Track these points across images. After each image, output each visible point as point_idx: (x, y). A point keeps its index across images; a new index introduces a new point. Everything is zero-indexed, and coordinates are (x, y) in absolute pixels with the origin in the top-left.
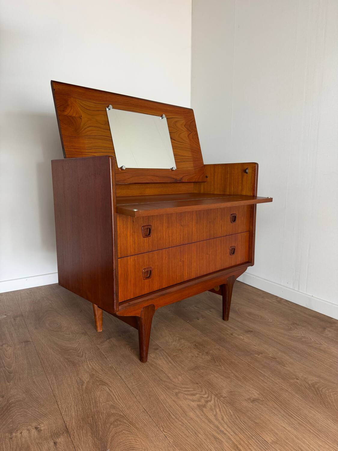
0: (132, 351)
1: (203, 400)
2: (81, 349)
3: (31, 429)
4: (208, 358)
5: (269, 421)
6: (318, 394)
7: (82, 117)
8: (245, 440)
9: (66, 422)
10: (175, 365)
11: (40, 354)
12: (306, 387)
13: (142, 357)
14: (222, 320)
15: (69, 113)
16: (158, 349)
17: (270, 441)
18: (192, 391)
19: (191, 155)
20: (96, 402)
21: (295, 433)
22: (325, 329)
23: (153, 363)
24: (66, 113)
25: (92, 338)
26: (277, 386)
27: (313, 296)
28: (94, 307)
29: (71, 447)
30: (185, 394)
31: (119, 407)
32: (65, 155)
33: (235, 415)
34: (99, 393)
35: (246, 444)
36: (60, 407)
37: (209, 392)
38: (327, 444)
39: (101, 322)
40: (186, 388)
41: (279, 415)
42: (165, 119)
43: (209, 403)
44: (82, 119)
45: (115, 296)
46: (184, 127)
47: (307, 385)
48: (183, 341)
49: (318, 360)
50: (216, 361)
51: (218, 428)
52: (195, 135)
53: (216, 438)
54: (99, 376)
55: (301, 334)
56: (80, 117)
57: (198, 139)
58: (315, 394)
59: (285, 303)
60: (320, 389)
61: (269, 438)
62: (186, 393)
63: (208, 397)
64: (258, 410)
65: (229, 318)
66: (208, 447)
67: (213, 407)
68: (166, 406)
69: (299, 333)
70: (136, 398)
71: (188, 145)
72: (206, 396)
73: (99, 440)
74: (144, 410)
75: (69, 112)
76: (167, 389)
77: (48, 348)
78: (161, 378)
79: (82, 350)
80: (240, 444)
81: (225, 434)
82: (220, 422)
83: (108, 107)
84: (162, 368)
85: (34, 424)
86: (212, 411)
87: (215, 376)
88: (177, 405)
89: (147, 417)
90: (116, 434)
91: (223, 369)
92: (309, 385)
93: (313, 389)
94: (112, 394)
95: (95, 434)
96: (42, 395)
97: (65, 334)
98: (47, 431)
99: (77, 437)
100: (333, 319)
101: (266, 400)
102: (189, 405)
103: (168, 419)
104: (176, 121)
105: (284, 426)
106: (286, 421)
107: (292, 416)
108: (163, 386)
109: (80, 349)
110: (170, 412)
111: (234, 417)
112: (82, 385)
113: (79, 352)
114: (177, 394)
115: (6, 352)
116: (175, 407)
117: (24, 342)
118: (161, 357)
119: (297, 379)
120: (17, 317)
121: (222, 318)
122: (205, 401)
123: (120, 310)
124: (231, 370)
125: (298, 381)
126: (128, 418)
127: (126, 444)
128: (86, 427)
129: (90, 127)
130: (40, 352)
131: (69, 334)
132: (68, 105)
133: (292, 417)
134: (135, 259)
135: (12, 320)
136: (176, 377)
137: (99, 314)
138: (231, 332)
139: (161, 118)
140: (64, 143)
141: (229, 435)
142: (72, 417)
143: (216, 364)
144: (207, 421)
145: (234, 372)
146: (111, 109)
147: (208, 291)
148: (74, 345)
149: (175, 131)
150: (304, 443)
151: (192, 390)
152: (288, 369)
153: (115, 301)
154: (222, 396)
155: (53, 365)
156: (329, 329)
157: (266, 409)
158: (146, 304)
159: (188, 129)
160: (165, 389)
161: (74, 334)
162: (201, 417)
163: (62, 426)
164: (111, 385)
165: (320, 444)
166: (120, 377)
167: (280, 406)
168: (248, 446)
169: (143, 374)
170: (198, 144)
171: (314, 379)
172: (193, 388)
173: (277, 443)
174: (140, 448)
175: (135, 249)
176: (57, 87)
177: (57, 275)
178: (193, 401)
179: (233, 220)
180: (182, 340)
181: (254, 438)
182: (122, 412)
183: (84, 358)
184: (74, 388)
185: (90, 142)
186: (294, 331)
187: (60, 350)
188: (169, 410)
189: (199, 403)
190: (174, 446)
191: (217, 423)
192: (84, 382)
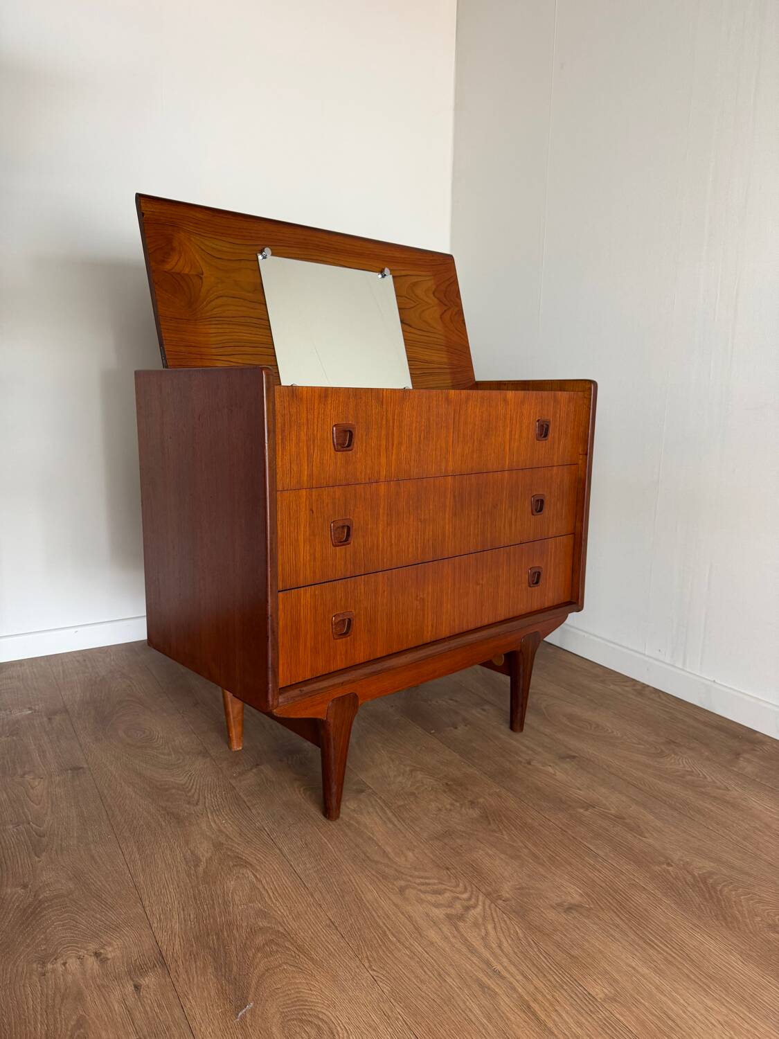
0: (308, 793)
1: (458, 906)
2: (194, 787)
3: (86, 956)
4: (475, 813)
5: (601, 952)
6: (711, 897)
7: (205, 275)
8: (546, 992)
9: (160, 944)
10: (402, 828)
11: (105, 797)
12: (686, 883)
13: (329, 809)
14: (510, 730)
15: (176, 265)
16: (362, 791)
17: (602, 995)
18: (434, 884)
19: (445, 360)
20: (225, 903)
21: (657, 979)
22: (738, 755)
23: (352, 822)
24: (168, 267)
25: (221, 764)
26: (624, 878)
27: (716, 681)
28: (224, 697)
29: (171, 997)
30: (420, 890)
31: (276, 914)
32: (164, 361)
33: (527, 939)
34: (232, 883)
35: (548, 999)
36: (148, 912)
37: (472, 888)
38: (724, 1005)
39: (239, 729)
40: (422, 878)
41: (624, 942)
42: (389, 278)
43: (472, 912)
44: (204, 280)
45: (270, 673)
46: (432, 296)
47: (689, 878)
48: (419, 775)
49: (718, 824)
50: (492, 822)
51: (488, 964)
52: (456, 314)
53: (482, 986)
54: (233, 846)
55: (684, 767)
56: (200, 276)
57: (465, 324)
58: (705, 899)
59: (653, 696)
60: (719, 888)
61: (599, 990)
62: (422, 888)
63: (470, 899)
64: (579, 929)
65: (525, 727)
66: (465, 1003)
67: (480, 920)
68: (378, 916)
69: (679, 764)
70: (312, 896)
71: (440, 337)
72: (465, 896)
73: (232, 984)
74: (328, 922)
75: (175, 263)
76: (381, 878)
77: (123, 784)
78: (369, 855)
79: (197, 791)
80: (535, 1000)
81: (503, 978)
82: (493, 953)
83: (261, 252)
84: (373, 834)
85: (92, 947)
86: (479, 929)
87: (487, 854)
88: (402, 913)
89: (335, 938)
90: (267, 971)
91: (507, 838)
92: (694, 876)
93: (702, 886)
94: (260, 886)
95: (223, 970)
96: (109, 885)
97: (160, 753)
98: (121, 961)
99: (185, 976)
100: (758, 735)
101: (598, 907)
102: (428, 915)
103: (381, 944)
104: (417, 282)
105: (633, 965)
106: (638, 954)
107: (653, 944)
108: (374, 873)
109: (192, 787)
110: (384, 927)
111: (524, 942)
112: (197, 866)
113: (190, 794)
114: (402, 890)
115: (31, 791)
116: (396, 918)
117: (71, 769)
118: (371, 810)
119: (669, 864)
120: (55, 713)
121: (508, 725)
122: (463, 907)
123: (281, 704)
124: (522, 842)
125: (670, 868)
126: (295, 938)
127: (289, 992)
128: (204, 956)
129: (221, 296)
130: (106, 791)
131: (169, 754)
132: (173, 249)
133: (653, 947)
134: (317, 593)
135: (45, 719)
136: (402, 853)
137: (236, 711)
138: (528, 758)
139: (380, 276)
140: (163, 335)
141: (512, 979)
142: (174, 934)
143: (490, 827)
144: (464, 950)
145: (530, 845)
146: (269, 257)
147: (480, 665)
148: (181, 779)
149: (412, 306)
150: (674, 1001)
151: (436, 881)
152: (651, 841)
153: (270, 685)
154: (500, 897)
155: (135, 822)
156: (747, 756)
157: (595, 927)
158: (339, 693)
159: (441, 301)
160: (376, 879)
161: (181, 753)
162: (453, 940)
163: (152, 951)
164: (258, 868)
165: (710, 1003)
166: (278, 851)
167: (627, 922)
168: (551, 1004)
169: (329, 845)
170: (463, 335)
171: (709, 866)
172: (438, 879)
173: (616, 1001)
174: (318, 1003)
175: (314, 572)
176: (149, 208)
177: (144, 621)
178: (437, 906)
179: (536, 510)
180: (419, 772)
181: (565, 987)
182: (282, 926)
183: (200, 807)
184: (178, 872)
185: (220, 331)
186: (669, 759)
187: (148, 789)
188: (384, 924)
189: (449, 911)
190: (392, 1001)
191: (487, 954)
192: (200, 859)
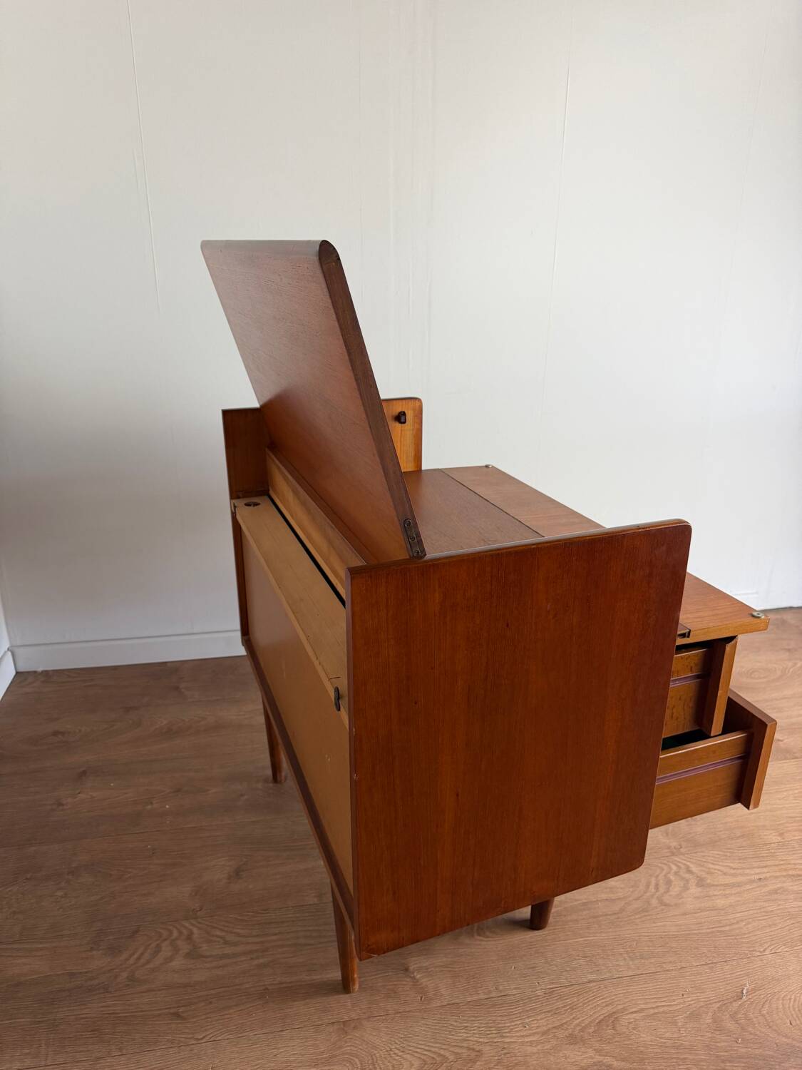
31: (693, 1006)
51: (752, 881)
63: (678, 866)
67: (703, 869)
70: (668, 971)
72: (674, 867)
74: (705, 967)
94: (652, 1011)
164: (620, 1007)
178: (686, 888)
189: (693, 883)
192: (599, 1062)
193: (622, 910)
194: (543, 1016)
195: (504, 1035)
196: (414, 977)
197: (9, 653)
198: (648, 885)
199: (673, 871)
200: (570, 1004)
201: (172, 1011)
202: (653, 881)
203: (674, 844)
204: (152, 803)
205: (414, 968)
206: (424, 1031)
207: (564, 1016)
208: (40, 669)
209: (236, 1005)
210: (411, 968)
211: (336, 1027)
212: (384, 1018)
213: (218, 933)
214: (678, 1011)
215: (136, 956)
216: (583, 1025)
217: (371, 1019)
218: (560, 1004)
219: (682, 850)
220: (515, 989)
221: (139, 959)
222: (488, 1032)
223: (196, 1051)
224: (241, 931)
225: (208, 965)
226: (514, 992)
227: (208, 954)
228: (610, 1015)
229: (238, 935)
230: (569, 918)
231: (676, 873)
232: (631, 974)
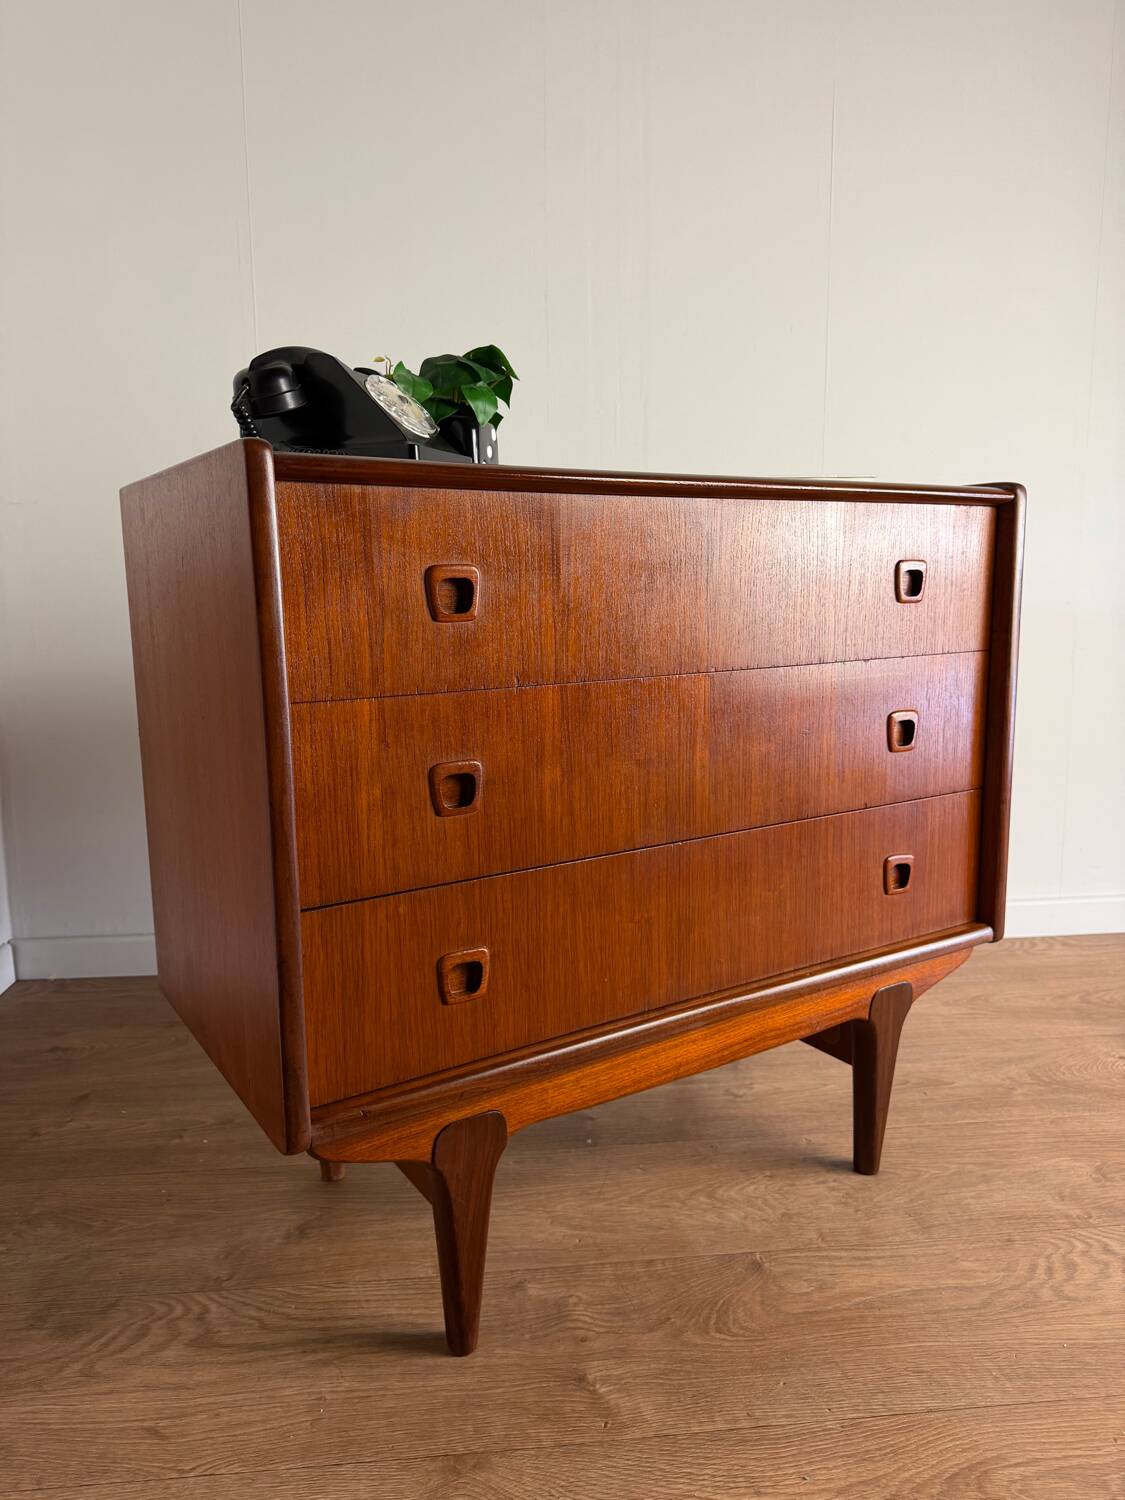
193: (985, 1304)
194: (840, 1462)
195: (762, 1490)
196: (594, 1390)
197: (9, 949)
198: (1033, 1268)
199: (1078, 1250)
200: (892, 1446)
201: (145, 1424)
202: (1042, 1263)
203: (1076, 1212)
204: (181, 1137)
205: (595, 1379)
206: (607, 1477)
207: (879, 1464)
208: (53, 977)
209: (263, 1421)
210: (590, 1378)
211: (439, 1464)
212: (532, 1452)
213: (253, 1313)
214: (1108, 1465)
215: (103, 1340)
216: (918, 1480)
217: (508, 1453)
218: (871, 1445)
219: (1091, 1221)
220: (786, 1416)
221: (107, 1344)
222: (732, 1485)
223: (174, 1490)
224: (292, 1312)
225: (222, 1359)
226: (783, 1421)
227: (229, 1341)
228: (971, 1468)
229: (289, 1317)
230: (887, 1312)
231: (1084, 1253)
232: (1006, 1402)
